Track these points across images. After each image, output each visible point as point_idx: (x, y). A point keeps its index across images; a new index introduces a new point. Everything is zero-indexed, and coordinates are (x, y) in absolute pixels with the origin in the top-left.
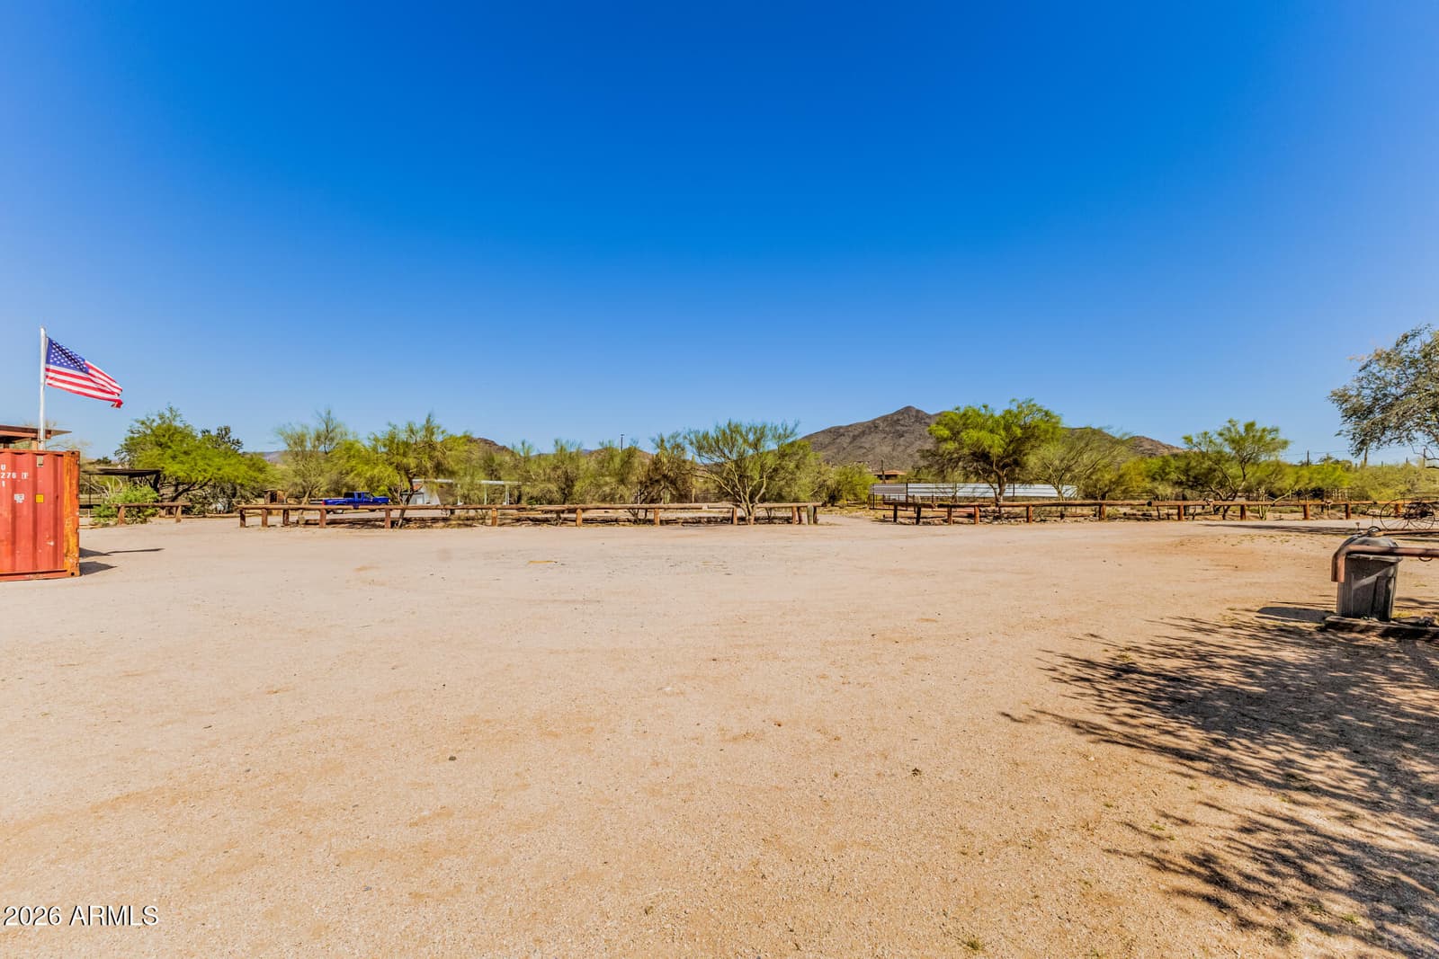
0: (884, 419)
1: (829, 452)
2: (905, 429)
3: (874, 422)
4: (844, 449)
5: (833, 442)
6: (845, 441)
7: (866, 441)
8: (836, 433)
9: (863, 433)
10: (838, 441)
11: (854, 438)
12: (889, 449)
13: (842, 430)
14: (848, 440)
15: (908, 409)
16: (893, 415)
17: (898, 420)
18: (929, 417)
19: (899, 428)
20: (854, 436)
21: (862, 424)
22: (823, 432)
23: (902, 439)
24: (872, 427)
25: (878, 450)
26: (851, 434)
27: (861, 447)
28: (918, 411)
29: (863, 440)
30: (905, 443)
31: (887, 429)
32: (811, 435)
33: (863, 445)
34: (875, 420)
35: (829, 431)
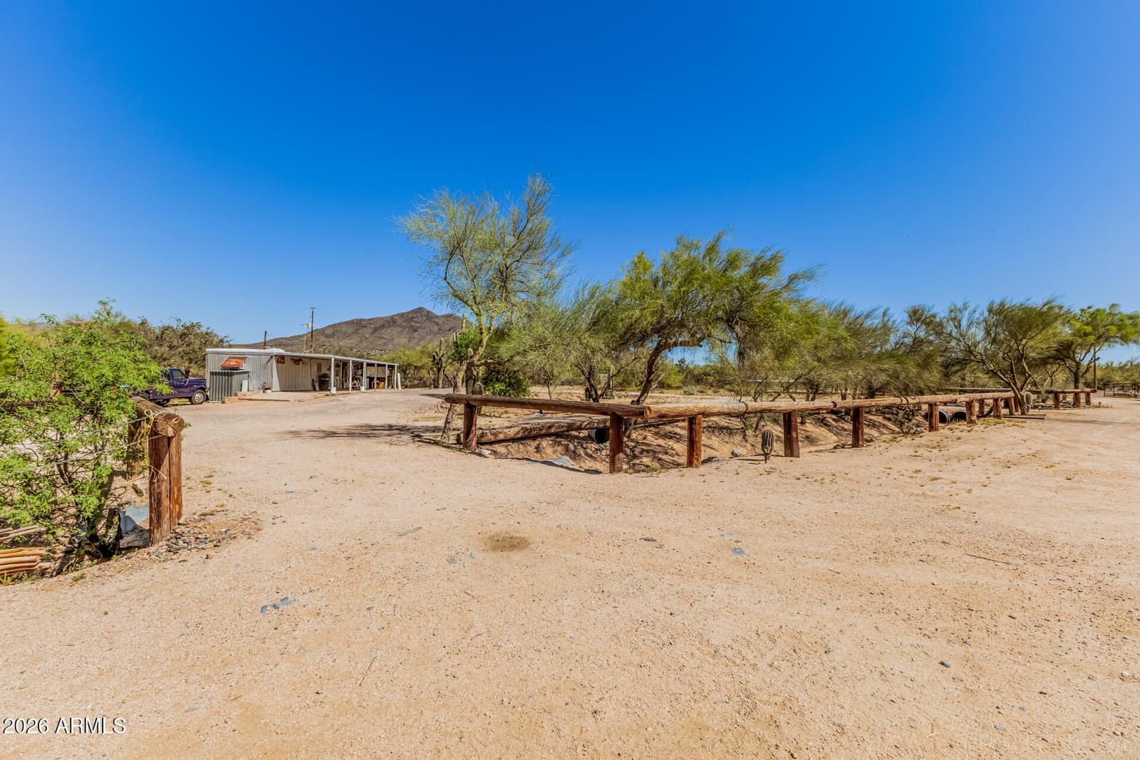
0: (402, 315)
1: (352, 341)
2: (419, 325)
3: (392, 317)
4: (366, 338)
5: (356, 332)
6: (367, 332)
7: (386, 333)
8: (359, 324)
9: (383, 326)
10: (360, 331)
11: (375, 330)
12: (406, 340)
13: (364, 323)
14: (370, 331)
15: (420, 310)
16: (408, 313)
17: (413, 318)
18: (437, 317)
19: (413, 324)
20: (375, 328)
21: (381, 319)
22: (346, 323)
23: (416, 333)
24: (391, 321)
25: (396, 341)
26: (373, 326)
27: (382, 338)
28: (428, 312)
29: (383, 332)
30: (418, 337)
31: (404, 324)
32: (335, 325)
33: (384, 336)
34: (394, 315)
35: (352, 322)
